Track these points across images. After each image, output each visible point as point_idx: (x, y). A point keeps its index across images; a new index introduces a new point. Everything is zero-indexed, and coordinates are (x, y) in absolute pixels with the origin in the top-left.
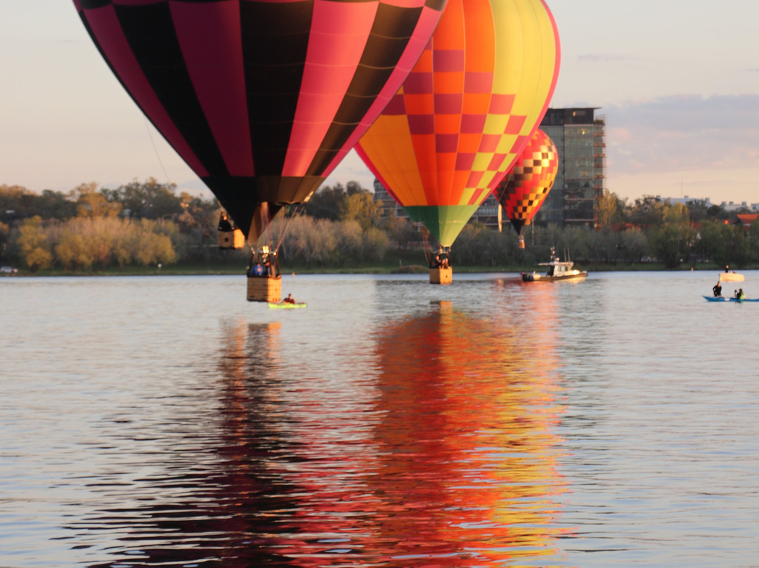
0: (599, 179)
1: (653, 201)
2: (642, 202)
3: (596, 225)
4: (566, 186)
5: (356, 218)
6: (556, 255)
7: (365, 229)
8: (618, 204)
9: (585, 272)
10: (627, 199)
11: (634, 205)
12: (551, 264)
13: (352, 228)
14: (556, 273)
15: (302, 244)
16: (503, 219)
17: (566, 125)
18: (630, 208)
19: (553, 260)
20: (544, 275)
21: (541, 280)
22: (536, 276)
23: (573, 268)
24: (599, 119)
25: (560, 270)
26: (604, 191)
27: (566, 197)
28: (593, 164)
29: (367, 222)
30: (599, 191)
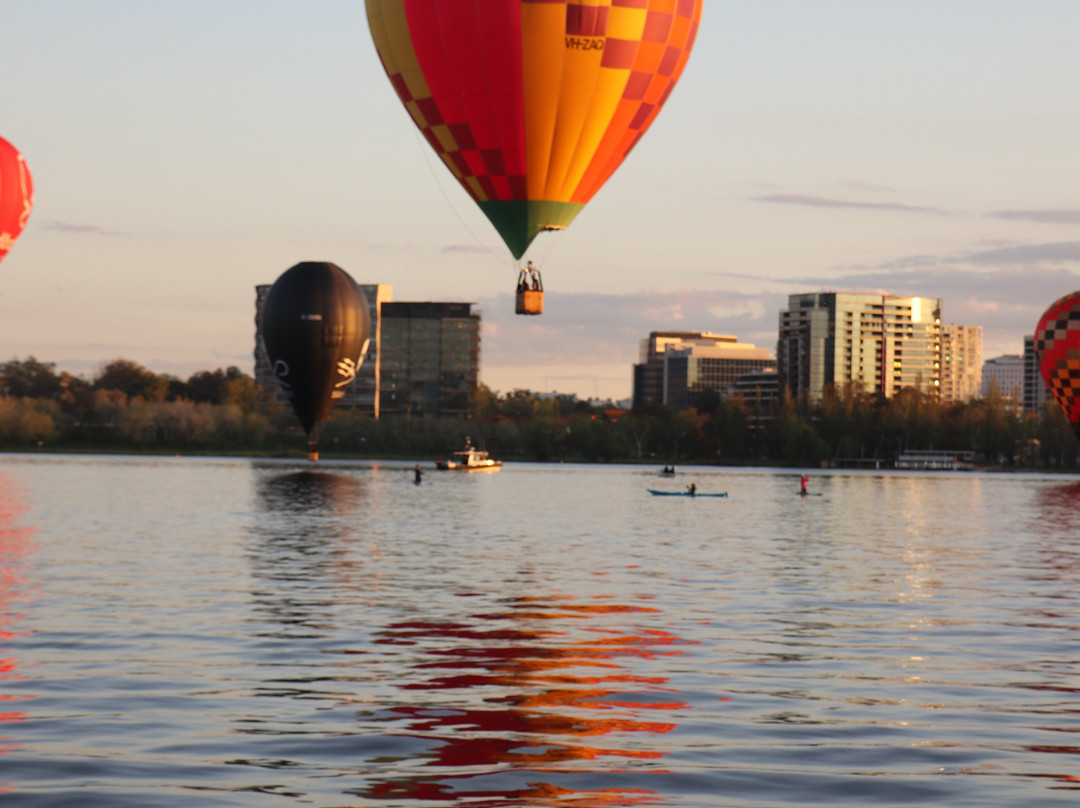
0: (474, 371)
1: (524, 395)
2: (513, 396)
3: (469, 416)
4: (442, 378)
5: (237, 402)
7: (246, 412)
8: (491, 397)
9: (499, 462)
10: (498, 392)
11: (505, 398)
12: (466, 453)
13: (233, 411)
14: (471, 462)
15: (184, 425)
16: (381, 407)
17: (444, 319)
18: (501, 401)
19: (468, 450)
20: (459, 464)
21: (456, 469)
22: (452, 465)
23: (488, 458)
24: (476, 313)
25: (475, 459)
26: (479, 384)
27: (442, 388)
28: (468, 357)
29: (247, 402)
30: (473, 383)
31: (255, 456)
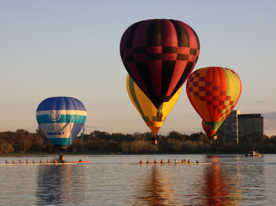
0: (262, 131)
1: (275, 137)
2: (272, 137)
3: (261, 143)
4: (254, 133)
5: (202, 141)
6: (254, 150)
7: (204, 143)
8: (267, 138)
9: (261, 154)
10: (269, 136)
11: (270, 138)
12: (253, 152)
13: (201, 143)
14: (254, 154)
15: (189, 147)
16: (238, 141)
17: (254, 118)
18: (269, 138)
19: (253, 151)
20: (251, 155)
21: (250, 156)
22: (249, 155)
23: (258, 153)
24: (262, 117)
25: (255, 153)
26: (263, 134)
27: (254, 136)
28: (260, 128)
29: (205, 142)
30: (262, 134)
31: (207, 154)
